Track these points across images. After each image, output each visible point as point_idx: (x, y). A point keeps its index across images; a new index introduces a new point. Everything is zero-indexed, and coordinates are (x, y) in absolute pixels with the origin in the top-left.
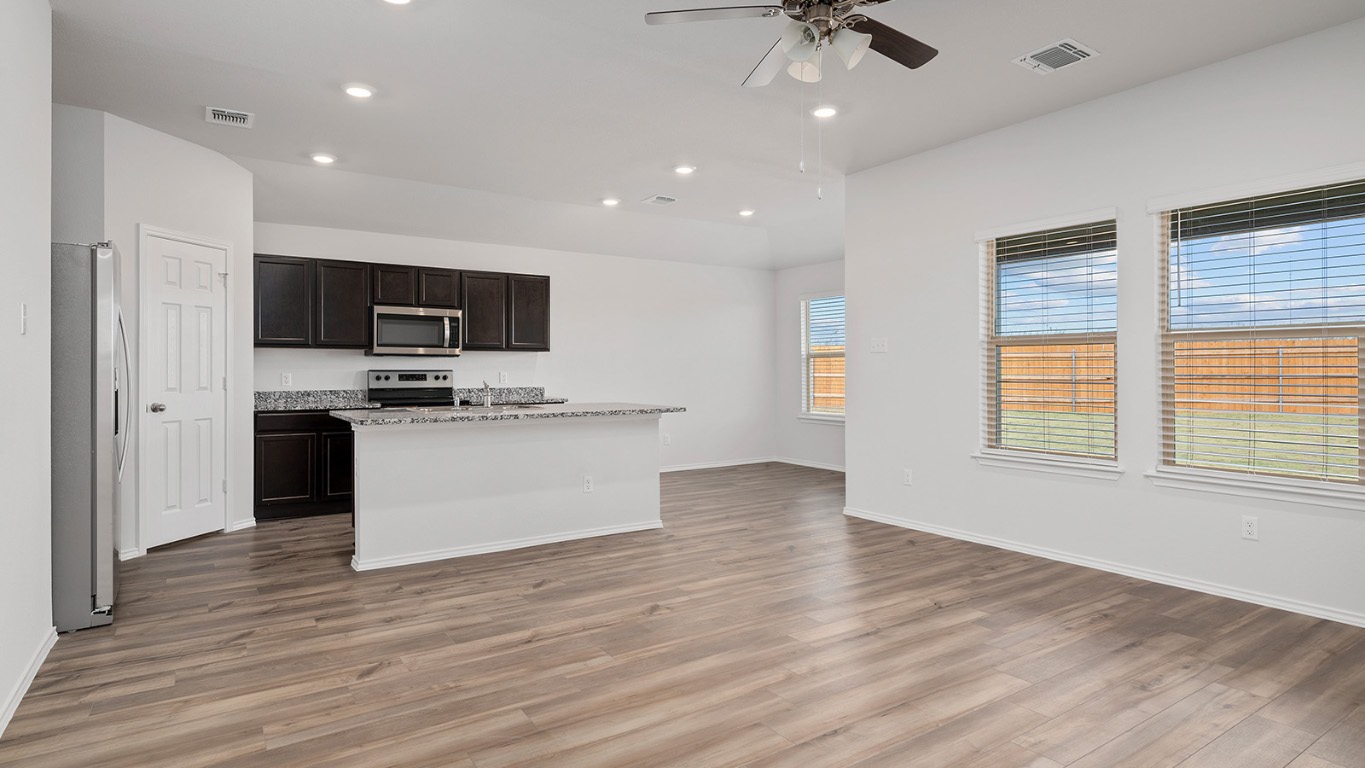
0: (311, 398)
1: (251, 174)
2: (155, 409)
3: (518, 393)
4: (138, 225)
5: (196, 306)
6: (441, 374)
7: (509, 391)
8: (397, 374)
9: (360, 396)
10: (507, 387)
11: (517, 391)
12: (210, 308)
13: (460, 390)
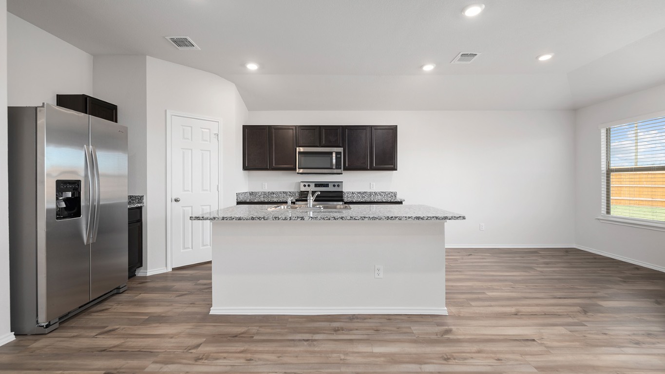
0: (275, 195)
1: (234, 84)
2: (176, 200)
3: (380, 195)
4: (166, 111)
5: (201, 150)
6: (336, 184)
7: (376, 193)
8: (314, 183)
9: (297, 195)
10: (374, 191)
11: (380, 194)
12: (210, 151)
13: (348, 193)
